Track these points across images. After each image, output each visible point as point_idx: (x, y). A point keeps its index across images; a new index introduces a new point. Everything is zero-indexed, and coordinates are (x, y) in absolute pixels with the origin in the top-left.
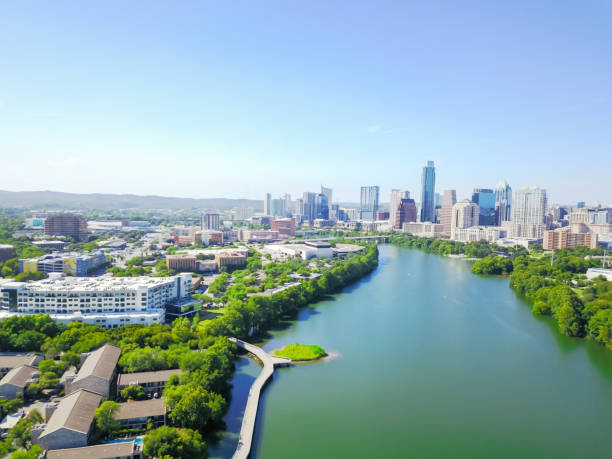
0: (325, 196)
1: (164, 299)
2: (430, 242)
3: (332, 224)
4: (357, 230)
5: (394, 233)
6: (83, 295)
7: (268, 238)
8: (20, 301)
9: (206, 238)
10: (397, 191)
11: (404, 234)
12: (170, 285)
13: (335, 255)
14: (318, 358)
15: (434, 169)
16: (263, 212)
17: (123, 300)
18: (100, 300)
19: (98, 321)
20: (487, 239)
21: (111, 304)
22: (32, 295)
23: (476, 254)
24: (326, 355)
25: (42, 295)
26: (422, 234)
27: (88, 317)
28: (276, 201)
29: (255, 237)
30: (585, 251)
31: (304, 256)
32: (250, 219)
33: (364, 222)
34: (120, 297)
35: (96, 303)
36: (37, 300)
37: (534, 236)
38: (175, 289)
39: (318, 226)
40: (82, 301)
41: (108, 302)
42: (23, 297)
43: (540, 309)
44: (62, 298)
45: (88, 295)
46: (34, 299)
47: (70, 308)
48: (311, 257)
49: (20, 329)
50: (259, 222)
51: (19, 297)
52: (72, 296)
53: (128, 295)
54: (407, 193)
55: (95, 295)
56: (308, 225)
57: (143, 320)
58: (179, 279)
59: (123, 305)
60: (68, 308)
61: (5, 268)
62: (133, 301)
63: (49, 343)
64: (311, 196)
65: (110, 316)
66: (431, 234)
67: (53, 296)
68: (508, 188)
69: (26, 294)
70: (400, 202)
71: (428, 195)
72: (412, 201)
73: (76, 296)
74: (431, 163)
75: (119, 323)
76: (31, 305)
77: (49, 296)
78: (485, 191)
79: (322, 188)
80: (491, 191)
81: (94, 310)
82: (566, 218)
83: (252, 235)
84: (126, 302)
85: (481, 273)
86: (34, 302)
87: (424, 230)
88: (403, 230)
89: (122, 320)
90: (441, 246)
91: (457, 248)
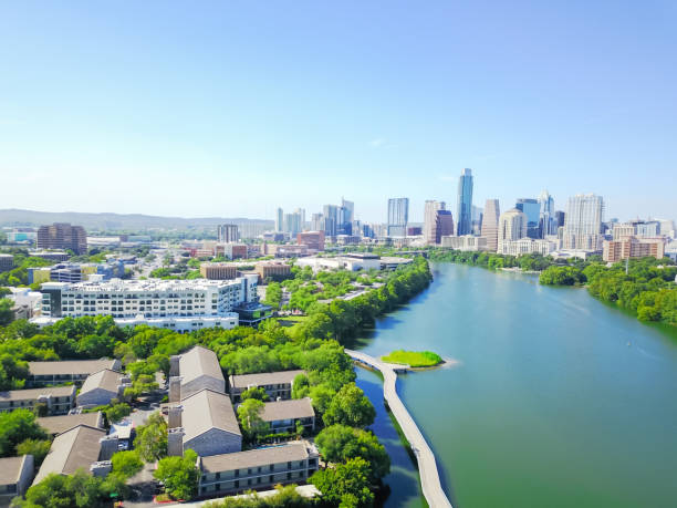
0: (347, 209)
1: (232, 303)
2: (476, 256)
3: (357, 240)
4: (388, 246)
5: (431, 248)
6: (142, 296)
7: (297, 251)
8: (65, 303)
9: (228, 252)
10: (432, 202)
11: (443, 249)
12: (237, 288)
13: (383, 267)
14: (436, 365)
15: (471, 178)
16: (274, 228)
17: (190, 302)
18: (163, 302)
19: (166, 325)
20: (540, 251)
21: (176, 307)
22: (79, 297)
23: (533, 267)
24: (444, 362)
25: (93, 296)
26: (465, 248)
27: (152, 321)
28: (289, 216)
29: (282, 251)
30: (654, 261)
31: (349, 267)
32: (261, 236)
33: (394, 237)
34: (187, 299)
35: (159, 305)
36: (86, 303)
37: (591, 248)
38: (242, 292)
39: (342, 242)
40: (142, 303)
41: (173, 304)
42: (68, 299)
43: (648, 314)
44: (117, 300)
45: (149, 296)
46: (82, 301)
47: (128, 312)
48: (358, 269)
49: (76, 333)
50: (273, 239)
51: (63, 299)
52: (129, 297)
53: (197, 296)
54: (443, 204)
55: (157, 296)
56: (330, 241)
57: (219, 324)
58: (246, 280)
59: (190, 308)
60: (125, 312)
61: (11, 278)
62: (202, 304)
63: (121, 347)
64: (331, 209)
65: (179, 320)
66: (475, 248)
67: (107, 297)
68: (550, 199)
69: (71, 296)
70: (435, 214)
71: (465, 208)
72: (449, 213)
73: (134, 297)
74: (468, 171)
75: (190, 327)
76: (79, 308)
77: (101, 297)
78: (528, 201)
79: (343, 201)
80: (534, 202)
81: (156, 314)
82: (608, 232)
83: (278, 249)
84: (193, 305)
85: (552, 284)
86: (82, 305)
87: (467, 244)
88: (441, 245)
89: (194, 324)
90: (491, 260)
91: (511, 262)
